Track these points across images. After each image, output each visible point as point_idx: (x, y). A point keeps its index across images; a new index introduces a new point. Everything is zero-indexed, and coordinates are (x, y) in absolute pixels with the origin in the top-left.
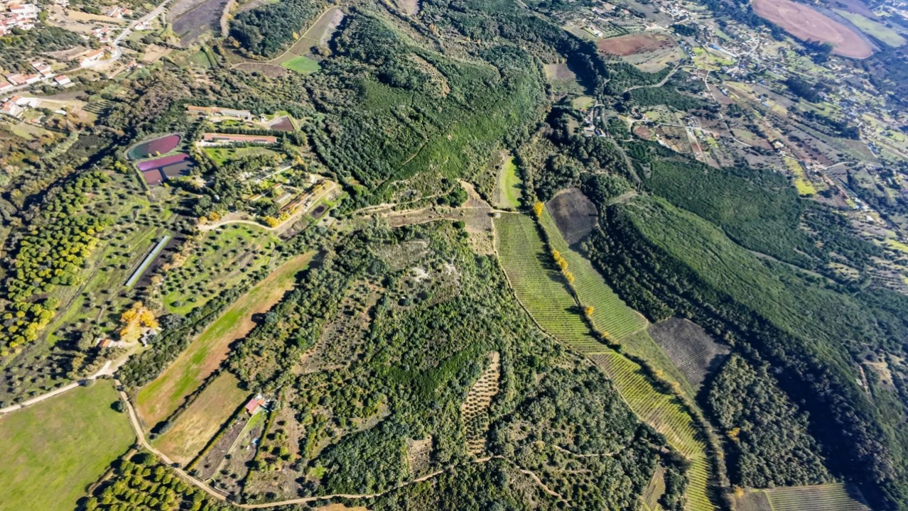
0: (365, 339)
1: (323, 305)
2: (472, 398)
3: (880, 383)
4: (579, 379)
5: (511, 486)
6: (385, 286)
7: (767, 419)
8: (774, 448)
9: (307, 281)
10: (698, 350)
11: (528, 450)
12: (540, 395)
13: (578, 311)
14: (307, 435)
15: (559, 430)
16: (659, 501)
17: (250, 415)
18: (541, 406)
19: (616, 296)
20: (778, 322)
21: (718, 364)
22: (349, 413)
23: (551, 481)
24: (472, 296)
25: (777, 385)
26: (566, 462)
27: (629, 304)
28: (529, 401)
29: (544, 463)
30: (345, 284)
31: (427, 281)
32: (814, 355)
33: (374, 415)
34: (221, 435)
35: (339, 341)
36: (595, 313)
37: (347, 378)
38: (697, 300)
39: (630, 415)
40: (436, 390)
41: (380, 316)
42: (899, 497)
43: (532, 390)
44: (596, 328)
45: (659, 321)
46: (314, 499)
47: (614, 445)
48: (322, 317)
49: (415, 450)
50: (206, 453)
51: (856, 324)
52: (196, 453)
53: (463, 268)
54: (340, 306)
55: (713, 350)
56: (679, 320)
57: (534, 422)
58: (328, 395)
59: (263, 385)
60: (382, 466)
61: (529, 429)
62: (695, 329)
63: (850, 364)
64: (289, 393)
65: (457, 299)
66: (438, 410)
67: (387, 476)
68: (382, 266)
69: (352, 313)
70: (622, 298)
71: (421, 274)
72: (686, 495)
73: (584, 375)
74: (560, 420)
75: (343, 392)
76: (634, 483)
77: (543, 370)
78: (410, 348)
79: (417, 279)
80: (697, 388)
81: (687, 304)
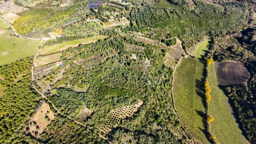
0: (99, 65)
2: (118, 110)
6: (118, 54)
9: (99, 42)
14: (61, 80)
18: (147, 140)
22: (75, 82)
30: (107, 47)
31: (135, 60)
33: (81, 88)
37: (83, 72)
40: (106, 96)
41: (109, 61)
43: (148, 129)
46: (46, 99)
54: (101, 52)
59: (64, 60)
64: (68, 66)
68: (123, 47)
79: (131, 58)
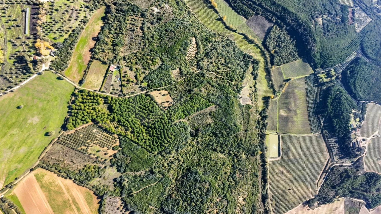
0: (143, 39)
1: (120, 29)
2: (189, 54)
3: (318, 25)
4: (224, 43)
5: (208, 77)
6: (142, 17)
7: (283, 45)
8: (284, 53)
9: (108, 20)
10: (263, 26)
11: (211, 66)
12: (211, 50)
13: (220, 19)
14: (136, 74)
15: (220, 60)
16: (251, 74)
17: (113, 72)
18: (212, 53)
19: (234, 11)
20: (291, 9)
21: (269, 30)
22: (148, 65)
23: (219, 74)
24: (179, 18)
25: (288, 34)
26: (223, 68)
27: (239, 13)
28: (208, 53)
29: (216, 69)
30: (125, 19)
31: (159, 13)
32: (300, 19)
33: (157, 64)
34: (105, 79)
35: (133, 42)
36: (226, 19)
37: (142, 54)
38: (263, 6)
39: (241, 52)
40: (176, 53)
41: (145, 29)
42: (316, 58)
43: (208, 49)
44: (228, 25)
45: (250, 18)
46: (147, 91)
47: (237, 61)
48: (122, 34)
49: (174, 73)
50: (104, 85)
51: (315, 6)
52: (100, 86)
53: (172, 6)
54: (127, 28)
55: (268, 25)
56: (256, 16)
57: (211, 59)
58: (138, 61)
59: (112, 61)
60: (165, 79)
61: (210, 61)
62: (262, 19)
63: (311, 20)
64: (122, 62)
65: (173, 19)
66: (178, 59)
67: (168, 81)
68: (138, 8)
69: (134, 30)
70: (236, 11)
71: (156, 10)
72: (258, 71)
73: (225, 42)
74: (219, 56)
75: (143, 59)
76: (244, 70)
77: (211, 42)
78: (162, 40)
79: (155, 12)
80: (262, 40)
81: (260, 8)
